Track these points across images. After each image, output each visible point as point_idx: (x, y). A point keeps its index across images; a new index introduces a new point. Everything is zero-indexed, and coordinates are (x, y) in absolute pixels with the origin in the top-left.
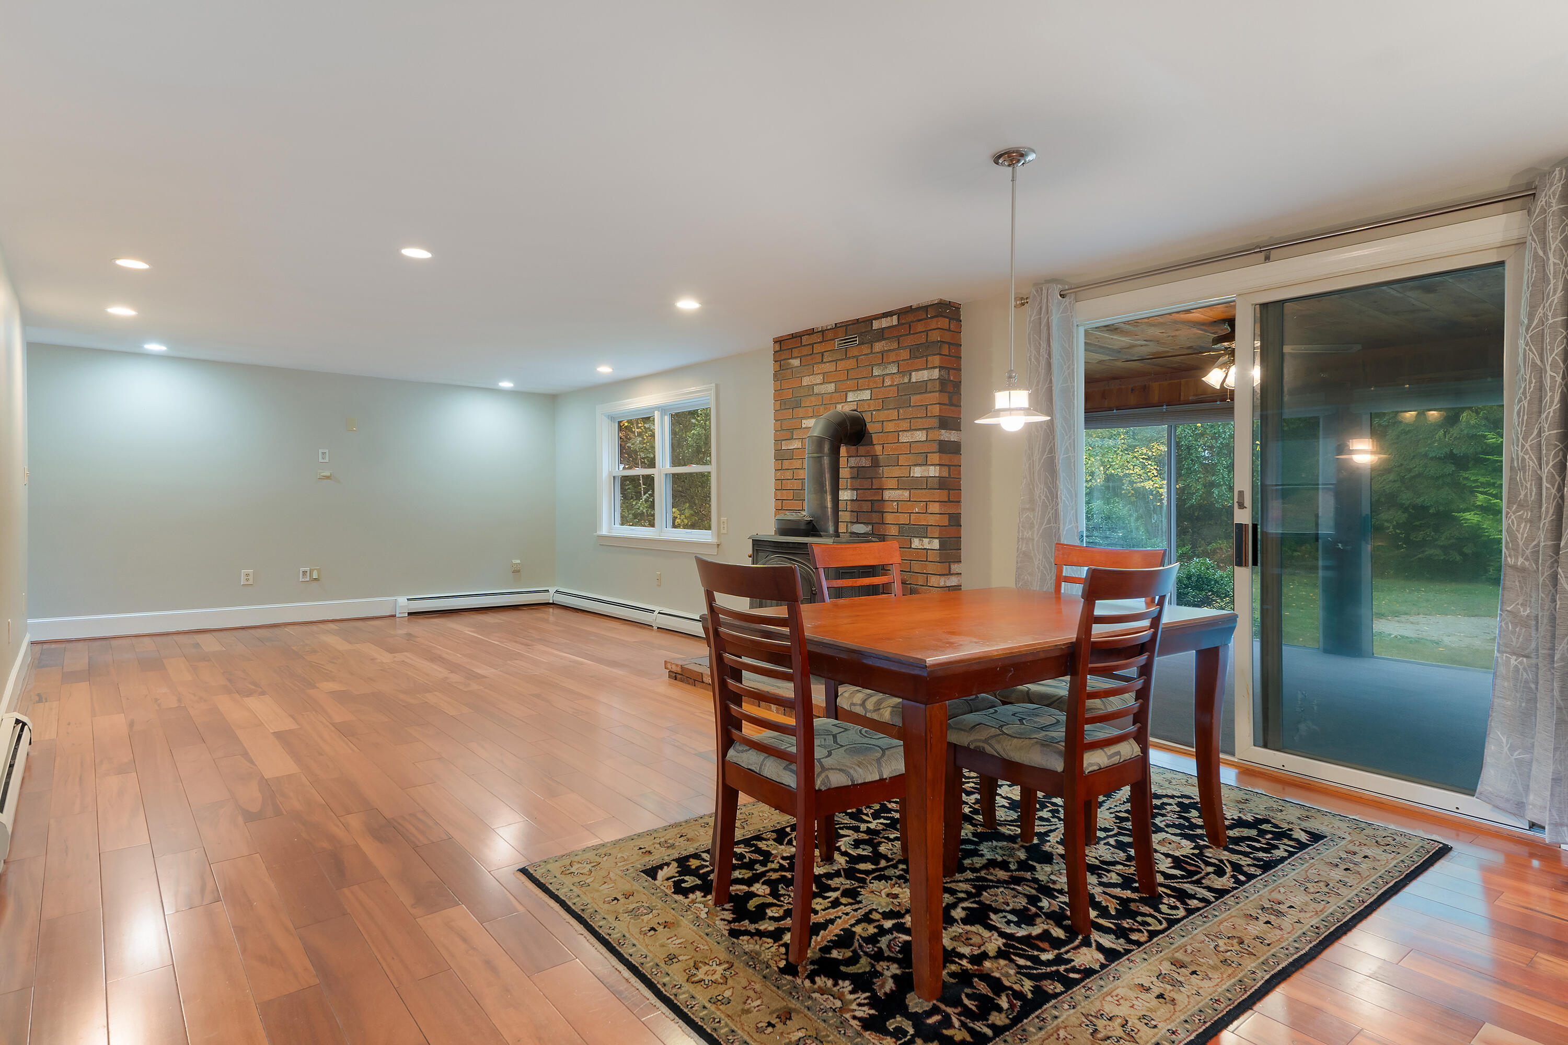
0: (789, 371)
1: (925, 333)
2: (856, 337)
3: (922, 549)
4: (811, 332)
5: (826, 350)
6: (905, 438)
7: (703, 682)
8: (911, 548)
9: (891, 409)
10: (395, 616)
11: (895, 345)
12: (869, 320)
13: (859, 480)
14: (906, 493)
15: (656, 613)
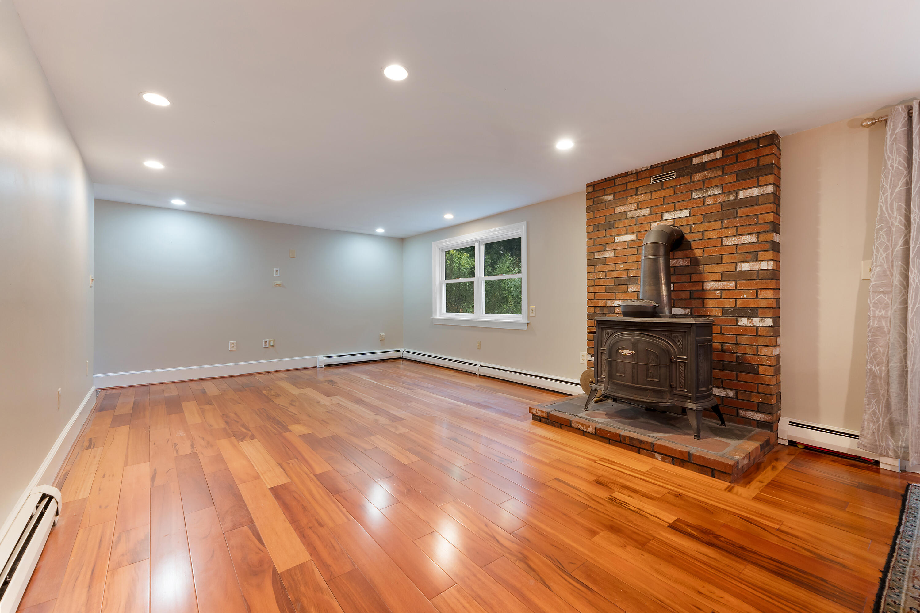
0: (602, 204)
1: (757, 159)
2: (674, 172)
3: (751, 326)
4: (626, 174)
5: (640, 186)
6: (728, 242)
7: (571, 426)
8: (737, 325)
9: (714, 221)
10: (316, 367)
11: (719, 173)
12: (690, 158)
13: (676, 276)
14: (732, 284)
15: (478, 366)
